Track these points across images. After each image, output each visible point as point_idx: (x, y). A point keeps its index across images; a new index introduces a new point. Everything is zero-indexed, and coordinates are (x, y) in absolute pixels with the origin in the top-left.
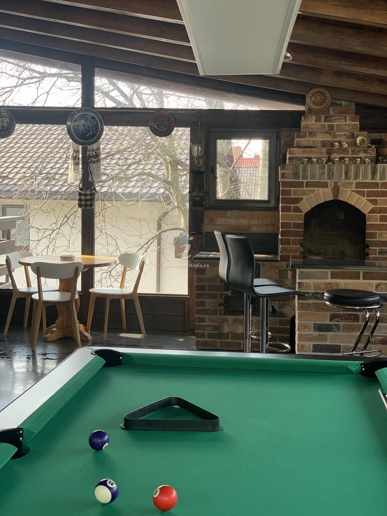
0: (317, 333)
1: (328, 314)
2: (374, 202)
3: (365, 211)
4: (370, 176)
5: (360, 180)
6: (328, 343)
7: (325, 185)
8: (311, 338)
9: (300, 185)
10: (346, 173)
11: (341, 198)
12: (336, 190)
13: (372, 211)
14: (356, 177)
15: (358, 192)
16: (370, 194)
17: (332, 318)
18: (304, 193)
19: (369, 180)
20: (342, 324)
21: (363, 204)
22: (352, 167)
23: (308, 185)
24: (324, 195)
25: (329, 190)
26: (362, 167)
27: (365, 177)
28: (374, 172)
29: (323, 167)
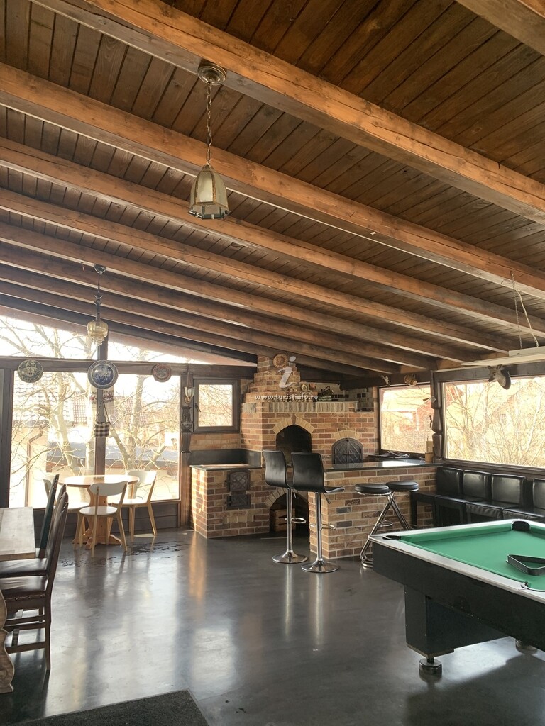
0: (338, 515)
1: (344, 501)
2: (315, 426)
3: (311, 432)
4: (312, 410)
5: (307, 412)
6: (345, 520)
7: (288, 416)
8: (336, 519)
9: (273, 416)
10: (299, 408)
11: (297, 424)
12: (294, 418)
13: (314, 432)
14: (305, 410)
15: (306, 420)
16: (313, 421)
17: (346, 503)
18: (276, 421)
19: (312, 412)
20: (352, 506)
21: (309, 427)
22: (303, 404)
23: (279, 415)
24: (287, 422)
25: (290, 418)
26: (308, 403)
27: (310, 410)
28: (314, 407)
29: (287, 404)
